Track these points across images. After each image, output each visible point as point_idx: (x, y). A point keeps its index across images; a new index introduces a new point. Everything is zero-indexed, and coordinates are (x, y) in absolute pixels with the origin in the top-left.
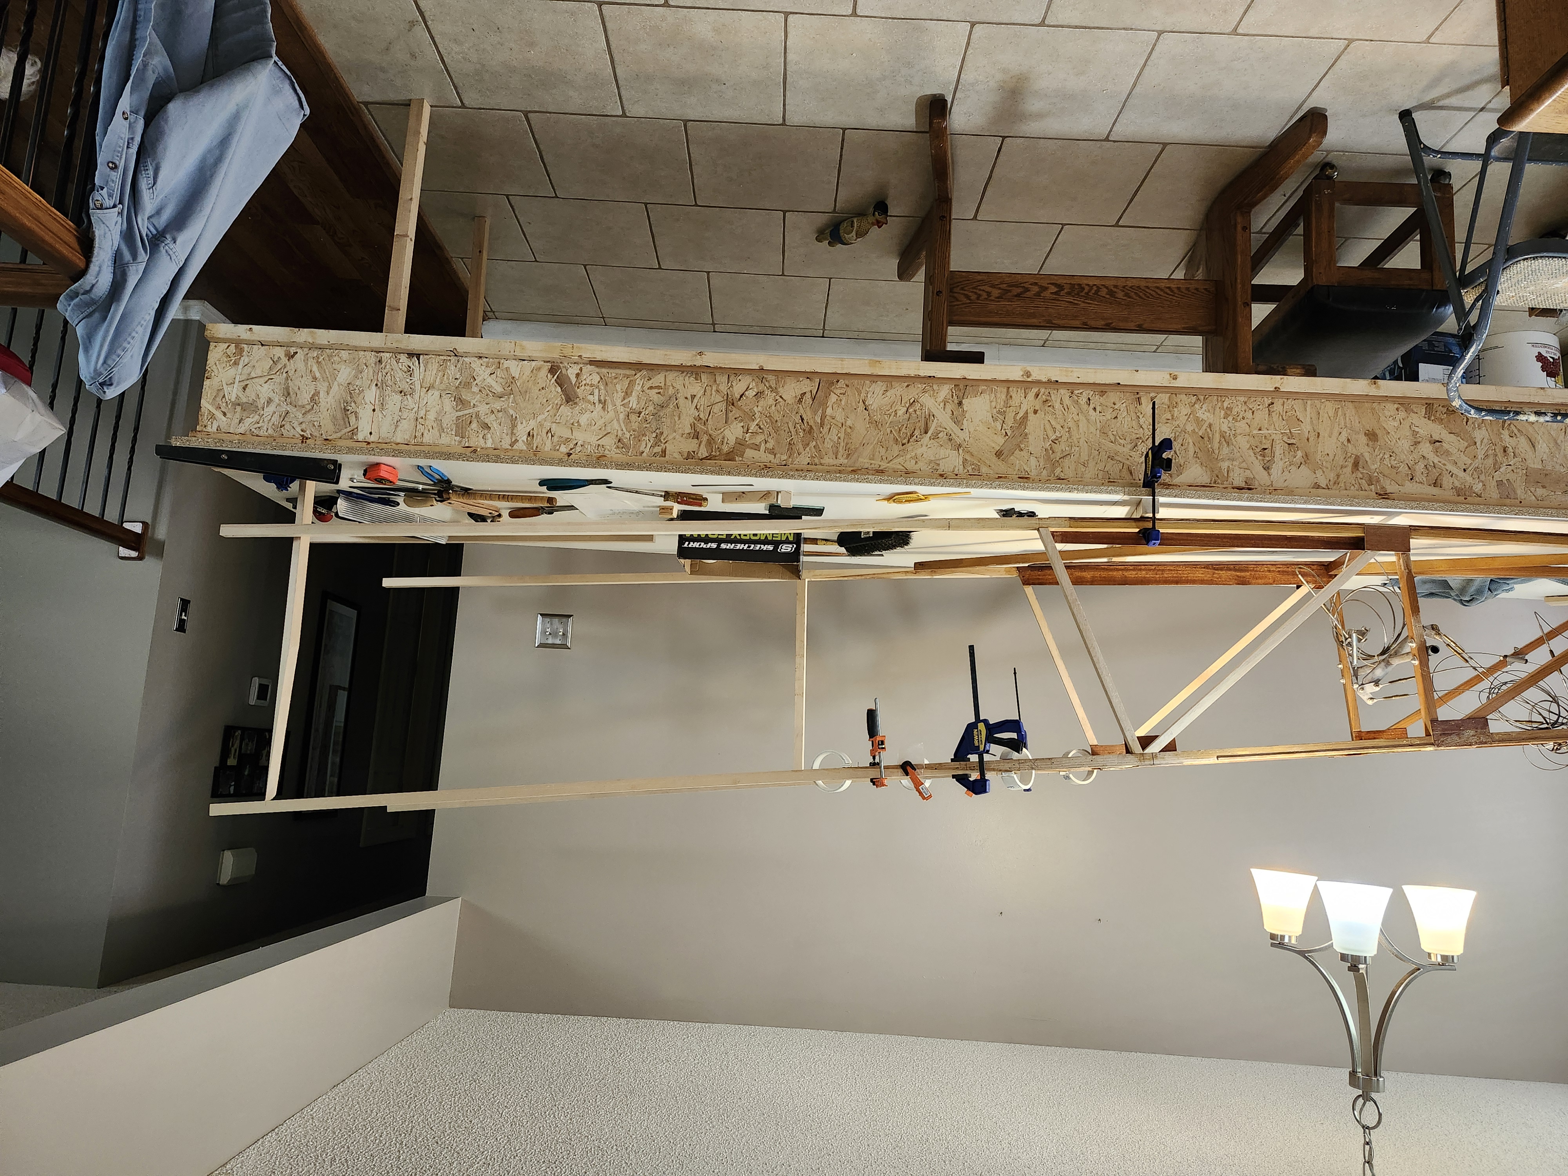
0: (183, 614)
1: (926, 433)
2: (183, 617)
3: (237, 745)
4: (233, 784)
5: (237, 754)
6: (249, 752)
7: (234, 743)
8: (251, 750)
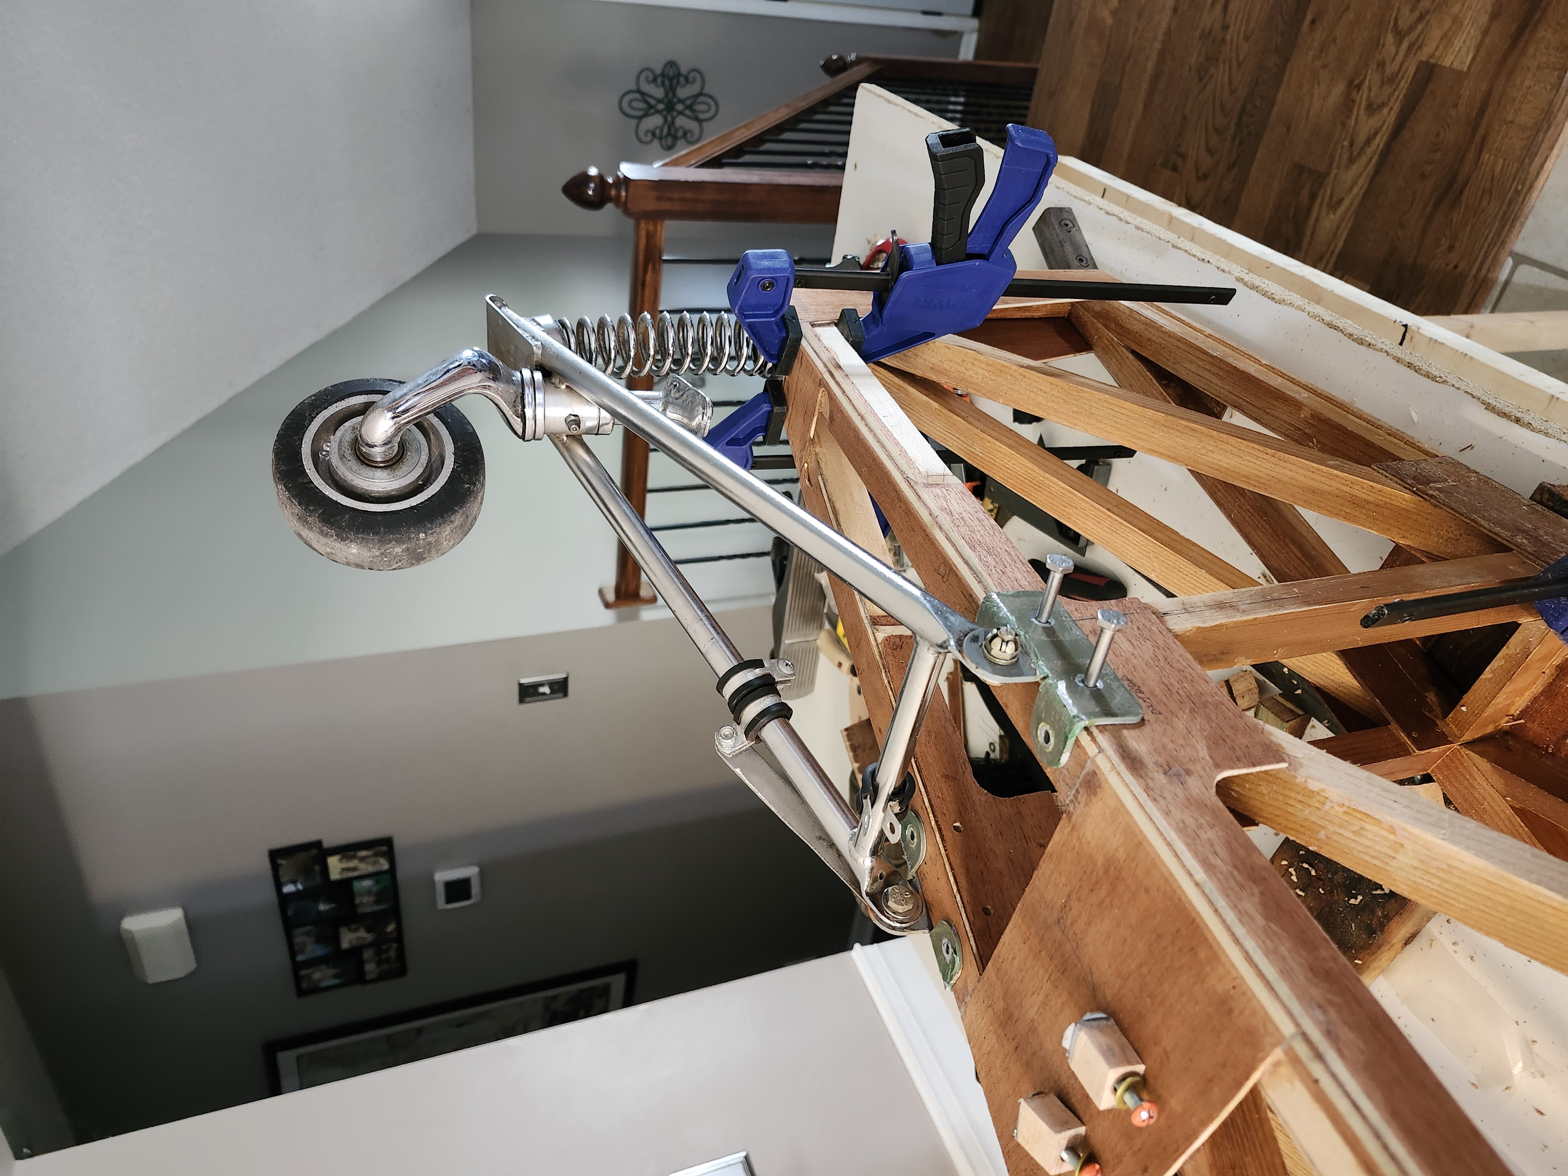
3: (365, 868)
4: (300, 887)
5: (350, 874)
6: (358, 901)
7: (364, 861)
8: (361, 905)
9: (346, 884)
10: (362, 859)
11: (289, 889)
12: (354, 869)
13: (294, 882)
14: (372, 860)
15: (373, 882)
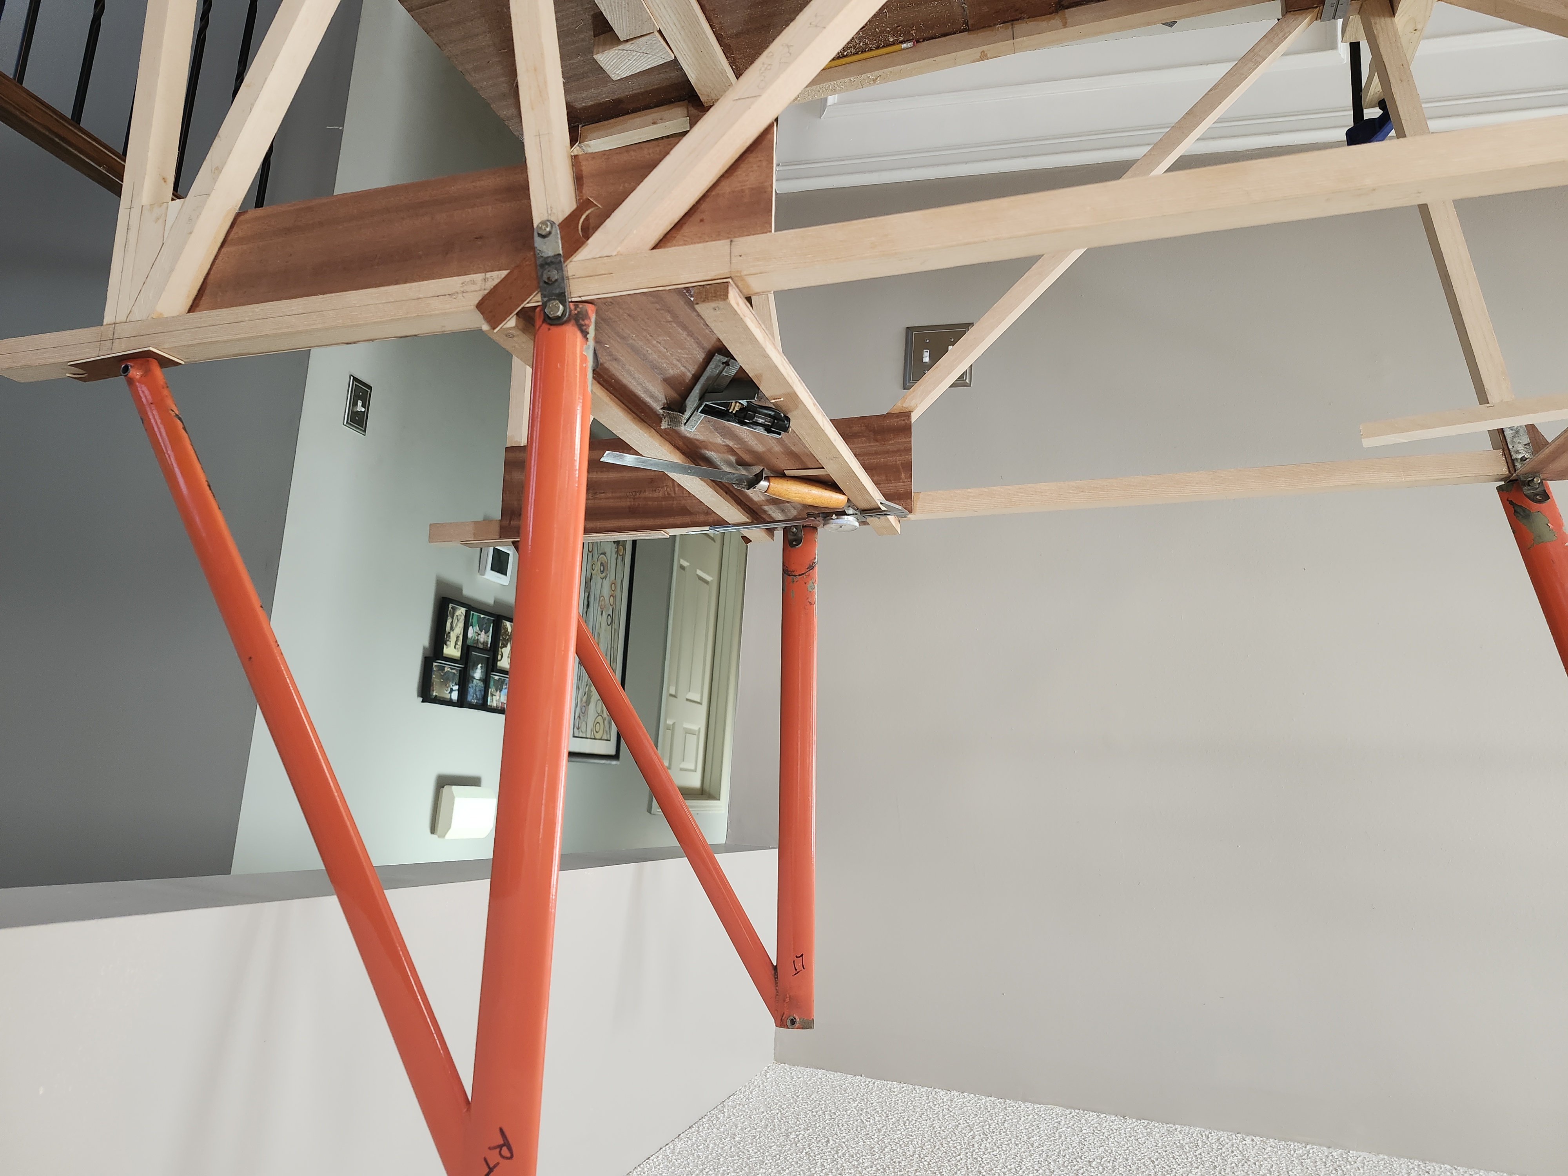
0: (360, 403)
2: (360, 408)
3: (459, 629)
4: (456, 687)
5: (460, 643)
6: (481, 646)
7: (454, 625)
8: (485, 643)
9: (467, 649)
10: (452, 628)
11: (455, 696)
12: (458, 637)
13: (452, 690)
14: (455, 621)
15: (471, 627)
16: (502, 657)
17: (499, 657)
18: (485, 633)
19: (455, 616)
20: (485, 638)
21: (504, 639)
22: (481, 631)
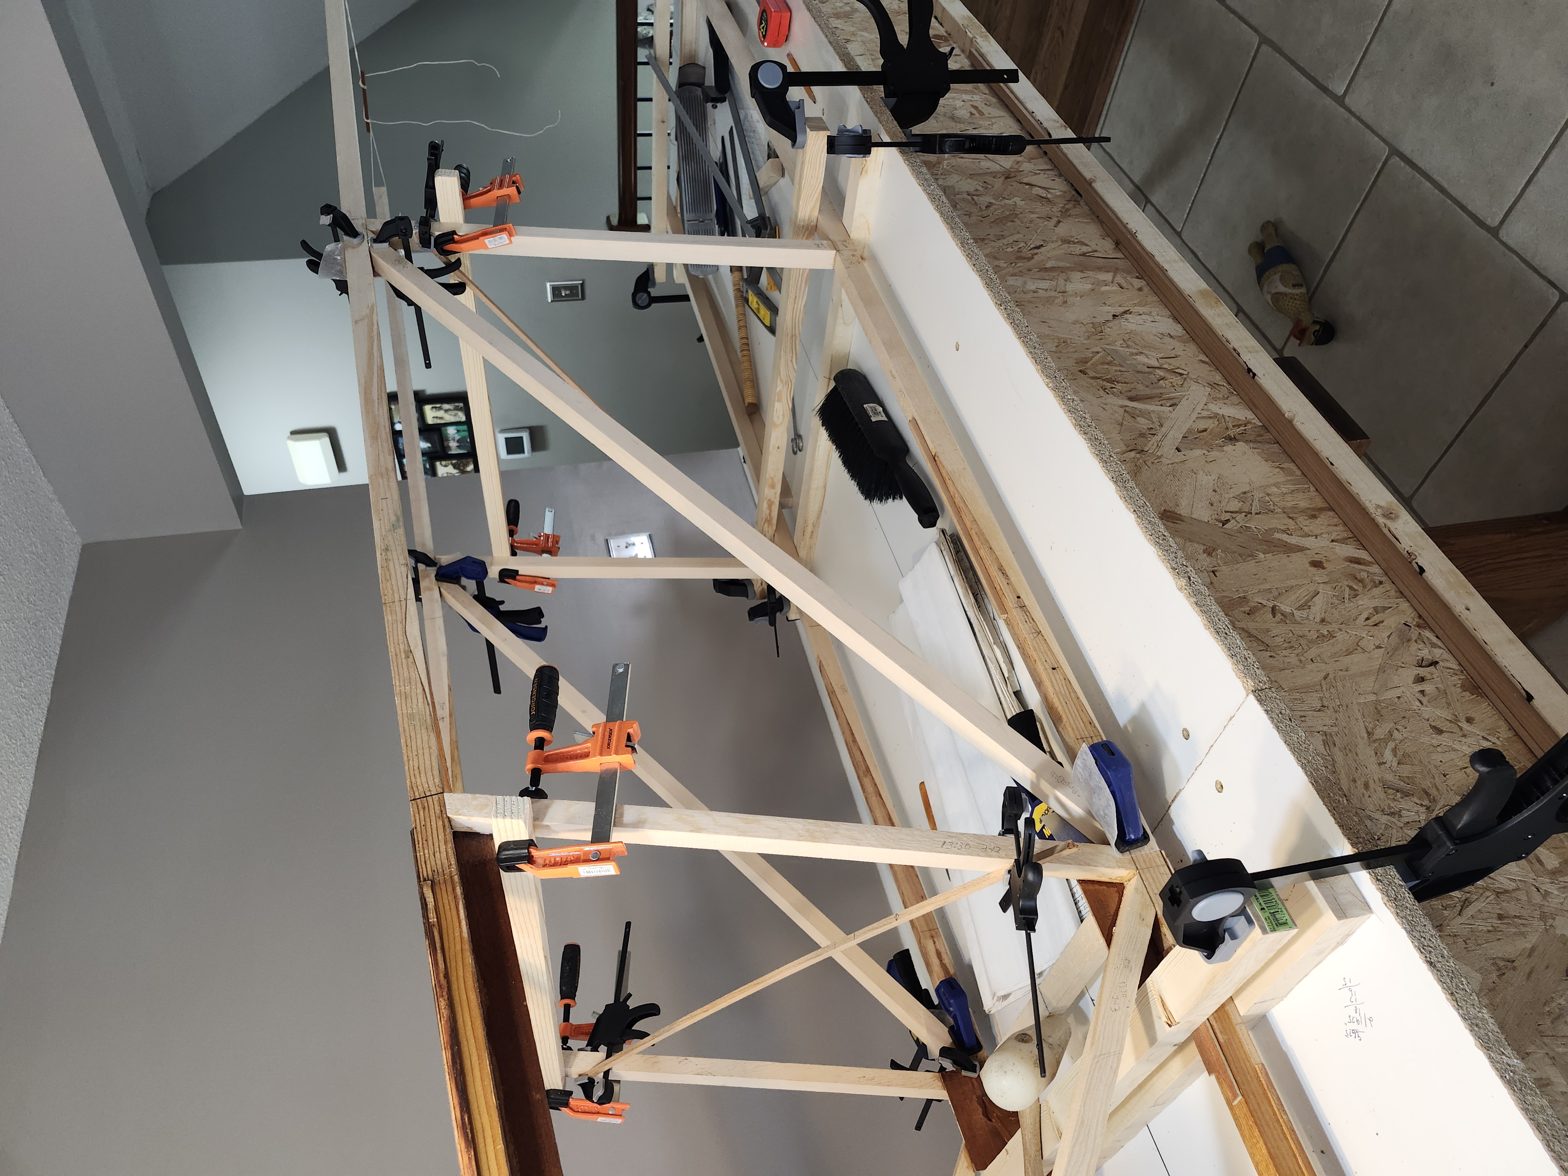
1: (1131, 399)
6: (446, 444)
7: (450, 412)
8: (449, 448)
9: (437, 430)
15: (455, 431)
16: (446, 466)
17: (444, 463)
18: (458, 446)
19: (456, 412)
20: (454, 447)
21: (459, 466)
22: (458, 441)
